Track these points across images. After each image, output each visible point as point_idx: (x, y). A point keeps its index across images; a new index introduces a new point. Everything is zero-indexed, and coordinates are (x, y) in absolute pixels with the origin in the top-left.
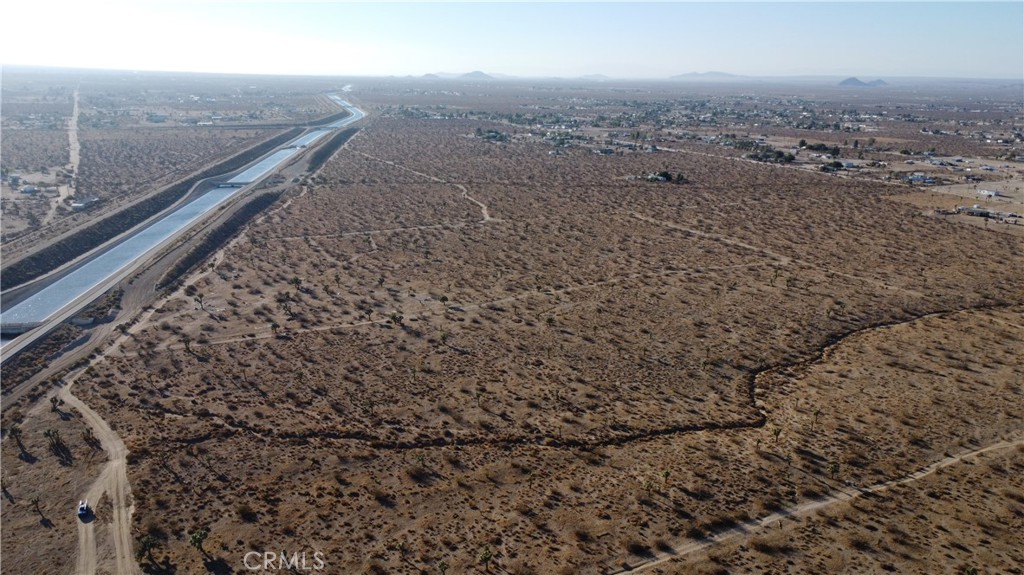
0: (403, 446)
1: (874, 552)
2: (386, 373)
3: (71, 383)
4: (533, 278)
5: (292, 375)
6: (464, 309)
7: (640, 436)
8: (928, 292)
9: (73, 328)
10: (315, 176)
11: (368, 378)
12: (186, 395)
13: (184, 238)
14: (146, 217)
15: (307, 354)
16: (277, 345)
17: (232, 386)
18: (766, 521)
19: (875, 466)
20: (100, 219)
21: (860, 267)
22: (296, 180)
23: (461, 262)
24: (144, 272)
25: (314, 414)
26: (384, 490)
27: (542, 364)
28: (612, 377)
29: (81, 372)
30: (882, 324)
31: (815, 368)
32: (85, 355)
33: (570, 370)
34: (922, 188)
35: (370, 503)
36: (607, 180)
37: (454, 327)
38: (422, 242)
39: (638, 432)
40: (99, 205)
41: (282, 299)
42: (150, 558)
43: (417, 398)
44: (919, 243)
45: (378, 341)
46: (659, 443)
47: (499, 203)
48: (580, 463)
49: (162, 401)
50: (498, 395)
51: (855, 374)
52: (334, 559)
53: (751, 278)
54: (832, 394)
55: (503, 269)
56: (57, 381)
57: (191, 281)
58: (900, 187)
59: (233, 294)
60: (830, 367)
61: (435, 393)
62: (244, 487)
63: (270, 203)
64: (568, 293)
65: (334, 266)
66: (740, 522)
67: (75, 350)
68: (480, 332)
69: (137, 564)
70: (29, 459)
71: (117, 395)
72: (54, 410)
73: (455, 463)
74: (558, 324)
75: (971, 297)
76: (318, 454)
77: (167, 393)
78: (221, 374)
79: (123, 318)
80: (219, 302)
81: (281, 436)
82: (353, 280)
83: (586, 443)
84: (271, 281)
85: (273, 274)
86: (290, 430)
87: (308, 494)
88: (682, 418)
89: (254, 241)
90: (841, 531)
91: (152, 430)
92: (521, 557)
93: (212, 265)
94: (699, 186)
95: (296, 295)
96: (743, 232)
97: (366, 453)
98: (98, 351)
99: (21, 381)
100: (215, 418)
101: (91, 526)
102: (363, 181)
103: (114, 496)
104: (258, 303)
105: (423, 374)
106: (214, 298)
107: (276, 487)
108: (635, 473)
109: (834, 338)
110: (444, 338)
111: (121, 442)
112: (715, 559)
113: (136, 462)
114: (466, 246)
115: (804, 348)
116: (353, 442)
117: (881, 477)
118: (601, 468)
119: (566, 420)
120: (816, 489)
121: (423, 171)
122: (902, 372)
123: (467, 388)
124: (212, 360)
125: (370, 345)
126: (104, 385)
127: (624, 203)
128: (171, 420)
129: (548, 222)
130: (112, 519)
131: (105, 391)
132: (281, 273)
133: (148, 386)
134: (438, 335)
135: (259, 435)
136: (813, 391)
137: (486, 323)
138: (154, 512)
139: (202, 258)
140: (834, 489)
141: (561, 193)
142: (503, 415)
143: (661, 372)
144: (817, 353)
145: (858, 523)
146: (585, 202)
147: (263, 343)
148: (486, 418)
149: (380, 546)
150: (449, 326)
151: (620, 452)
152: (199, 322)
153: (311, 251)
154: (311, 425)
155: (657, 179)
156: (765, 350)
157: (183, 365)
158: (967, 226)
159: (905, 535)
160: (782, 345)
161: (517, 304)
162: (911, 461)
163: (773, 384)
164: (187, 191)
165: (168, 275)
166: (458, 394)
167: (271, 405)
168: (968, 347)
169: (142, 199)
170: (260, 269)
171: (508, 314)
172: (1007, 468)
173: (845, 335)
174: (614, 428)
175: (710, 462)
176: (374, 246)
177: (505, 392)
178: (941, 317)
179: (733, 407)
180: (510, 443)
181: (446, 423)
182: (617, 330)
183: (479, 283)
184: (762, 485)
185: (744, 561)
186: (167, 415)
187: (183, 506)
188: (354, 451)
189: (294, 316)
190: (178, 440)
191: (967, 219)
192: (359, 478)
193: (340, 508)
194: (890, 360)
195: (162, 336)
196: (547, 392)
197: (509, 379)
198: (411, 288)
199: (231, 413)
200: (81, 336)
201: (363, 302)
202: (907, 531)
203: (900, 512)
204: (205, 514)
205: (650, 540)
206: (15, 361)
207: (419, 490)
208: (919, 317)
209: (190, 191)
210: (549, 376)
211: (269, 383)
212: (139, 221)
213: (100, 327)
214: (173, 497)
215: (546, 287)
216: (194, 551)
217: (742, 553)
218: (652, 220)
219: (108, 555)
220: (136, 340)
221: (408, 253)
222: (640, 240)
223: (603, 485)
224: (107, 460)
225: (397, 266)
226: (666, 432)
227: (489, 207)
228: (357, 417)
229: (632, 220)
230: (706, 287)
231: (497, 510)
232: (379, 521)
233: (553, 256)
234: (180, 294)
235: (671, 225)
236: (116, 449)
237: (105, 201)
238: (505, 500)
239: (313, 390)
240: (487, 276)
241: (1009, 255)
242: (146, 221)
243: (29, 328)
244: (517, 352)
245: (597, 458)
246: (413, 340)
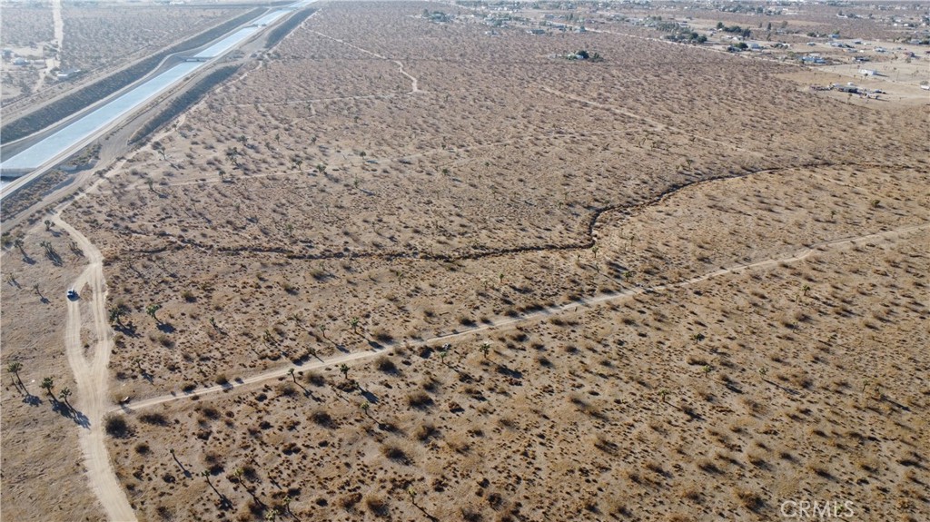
0: (311, 257)
1: (637, 326)
2: (306, 208)
3: (60, 212)
4: (442, 139)
5: (232, 208)
6: (379, 162)
7: (494, 253)
8: (769, 153)
9: (60, 172)
10: (271, 52)
11: (291, 212)
12: (149, 221)
13: (152, 104)
14: (121, 87)
15: (246, 194)
16: (222, 187)
17: (185, 215)
18: (566, 307)
19: (665, 275)
20: (81, 87)
21: (722, 134)
22: (254, 56)
23: (384, 126)
24: (118, 130)
25: (247, 236)
26: (291, 284)
27: (432, 203)
28: (485, 212)
29: (68, 204)
30: (719, 177)
31: (650, 209)
32: (71, 193)
33: (452, 208)
34: (811, 67)
35: (280, 292)
36: (531, 57)
37: (368, 176)
38: (355, 109)
39: (492, 251)
40: (81, 75)
41: (231, 154)
42: (119, 322)
43: (328, 226)
44: (782, 114)
45: (304, 185)
46: (506, 258)
47: (429, 78)
48: (442, 270)
49: (130, 225)
50: (391, 225)
51: (680, 213)
52: (249, 324)
53: (625, 141)
54: (654, 227)
55: (419, 131)
56: (49, 210)
57: (157, 138)
58: (792, 66)
59: (191, 149)
60: (660, 208)
61: (342, 222)
62: (189, 281)
63: (228, 75)
64: (468, 151)
65: (276, 128)
66: (547, 307)
67: (63, 189)
68: (388, 179)
69: (109, 326)
70: (31, 262)
71: (95, 221)
72: (48, 230)
73: (348, 268)
74: (452, 174)
75: (805, 157)
76: (246, 262)
77: (134, 220)
78: (177, 207)
79: (100, 166)
80: (179, 154)
81: (219, 249)
82: (291, 139)
83: (450, 257)
84: (223, 139)
85: (225, 134)
86: (226, 246)
87: (235, 286)
88: (529, 242)
89: (211, 107)
90: (618, 313)
91: (122, 244)
92: (382, 325)
93: (175, 126)
94: (612, 64)
95: (243, 150)
96: (634, 103)
97: (282, 261)
98: (81, 190)
99: (22, 210)
100: (171, 237)
101: (76, 303)
102: (313, 57)
103: (93, 285)
104: (211, 155)
105: (336, 209)
106: (175, 152)
107: (213, 282)
108: (480, 276)
109: (676, 187)
110: (356, 183)
111: (99, 251)
112: (521, 329)
113: (109, 265)
114: (391, 113)
115: (647, 195)
116: (273, 255)
117: (665, 281)
118: (457, 273)
119: (440, 242)
120: (611, 288)
121: (367, 49)
122: (717, 212)
123: (368, 219)
124: (171, 197)
125: (297, 188)
126: (85, 213)
127: (539, 78)
128: (136, 238)
129: (467, 94)
130: (92, 299)
131: (86, 218)
132: (232, 133)
133: (120, 215)
134: (351, 181)
135: (203, 249)
136: (639, 225)
137: (394, 173)
138: (122, 296)
139: (167, 120)
140: (625, 288)
141: (486, 69)
142: (392, 238)
143: (525, 210)
144: (656, 198)
145: (633, 309)
146: (505, 76)
147: (211, 185)
148: (379, 240)
149: (282, 317)
150: (363, 175)
151: (475, 263)
152: (161, 170)
153: (259, 116)
154: (244, 243)
155: (575, 58)
156: (614, 195)
157: (148, 201)
158: (832, 101)
159: (663, 316)
160: (630, 192)
161: (423, 159)
162: (693, 271)
163: (611, 220)
164: (157, 64)
165: (139, 133)
166: (360, 223)
167: (215, 229)
168: (780, 195)
169: (118, 71)
170: (215, 129)
171: (413, 166)
172: (763, 278)
173: (685, 185)
174: (475, 247)
175: (539, 269)
176: (314, 112)
177: (398, 222)
178: (770, 173)
179: (572, 235)
180: (391, 256)
181: (347, 243)
182: (499, 179)
183: (396, 143)
184: (572, 285)
185: (540, 330)
186: (134, 235)
187: (143, 292)
188: (273, 260)
189: (238, 166)
190: (141, 251)
191: (835, 94)
192: (275, 277)
193: (258, 295)
194: (711, 203)
195: (132, 180)
196: (430, 223)
197: (402, 213)
198: (338, 146)
199: (183, 234)
200: (67, 179)
201: (297, 156)
202: (667, 315)
203: (668, 303)
204: (159, 297)
205: (477, 316)
206: (16, 196)
207: (317, 285)
208: (753, 172)
209: (160, 64)
210: (435, 212)
211: (214, 214)
212: (115, 90)
213: (82, 173)
214: (136, 286)
215: (451, 146)
216: (150, 318)
217: (541, 326)
218: (557, 93)
219: (90, 319)
220: (110, 182)
221: (342, 118)
222: (542, 109)
223: (454, 284)
224: (88, 263)
225: (329, 129)
226: (516, 250)
227: (420, 80)
228: (279, 238)
229: (541, 92)
230: (583, 149)
231: (372, 298)
232: (285, 303)
233: (464, 122)
234: (148, 148)
235: (573, 97)
236: (95, 257)
237: (87, 72)
238: (379, 292)
239: (247, 219)
240: (403, 137)
241: (855, 124)
242: (122, 90)
243: (26, 173)
244: (413, 194)
245: (455, 267)
246: (332, 184)
